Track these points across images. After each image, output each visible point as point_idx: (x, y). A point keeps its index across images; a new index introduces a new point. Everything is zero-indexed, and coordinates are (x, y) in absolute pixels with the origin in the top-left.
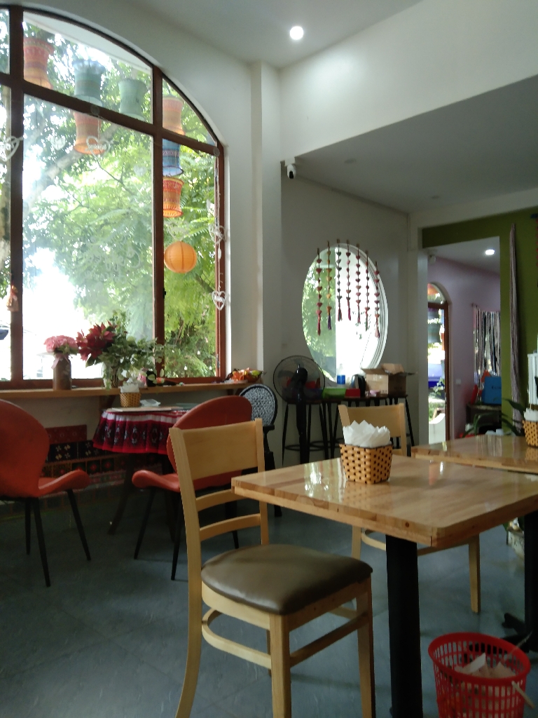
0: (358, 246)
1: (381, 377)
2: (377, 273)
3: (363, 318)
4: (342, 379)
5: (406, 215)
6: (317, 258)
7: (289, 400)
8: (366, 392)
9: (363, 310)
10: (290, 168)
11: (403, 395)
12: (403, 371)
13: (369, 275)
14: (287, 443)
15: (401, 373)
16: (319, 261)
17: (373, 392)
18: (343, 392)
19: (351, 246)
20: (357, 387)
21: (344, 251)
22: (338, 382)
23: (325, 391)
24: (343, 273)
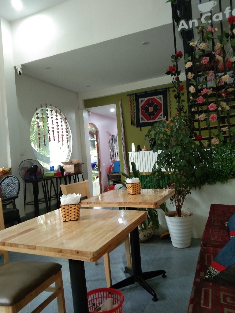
0: (56, 107)
1: (70, 166)
2: (66, 119)
3: (61, 139)
4: (52, 169)
5: (77, 94)
6: (36, 112)
7: (26, 181)
8: (64, 173)
9: (60, 136)
10: (19, 70)
11: (81, 173)
13: (62, 120)
14: (27, 201)
15: (79, 163)
16: (37, 114)
18: (53, 174)
19: (52, 107)
20: (60, 171)
21: (49, 109)
22: (51, 170)
23: (44, 175)
24: (50, 119)
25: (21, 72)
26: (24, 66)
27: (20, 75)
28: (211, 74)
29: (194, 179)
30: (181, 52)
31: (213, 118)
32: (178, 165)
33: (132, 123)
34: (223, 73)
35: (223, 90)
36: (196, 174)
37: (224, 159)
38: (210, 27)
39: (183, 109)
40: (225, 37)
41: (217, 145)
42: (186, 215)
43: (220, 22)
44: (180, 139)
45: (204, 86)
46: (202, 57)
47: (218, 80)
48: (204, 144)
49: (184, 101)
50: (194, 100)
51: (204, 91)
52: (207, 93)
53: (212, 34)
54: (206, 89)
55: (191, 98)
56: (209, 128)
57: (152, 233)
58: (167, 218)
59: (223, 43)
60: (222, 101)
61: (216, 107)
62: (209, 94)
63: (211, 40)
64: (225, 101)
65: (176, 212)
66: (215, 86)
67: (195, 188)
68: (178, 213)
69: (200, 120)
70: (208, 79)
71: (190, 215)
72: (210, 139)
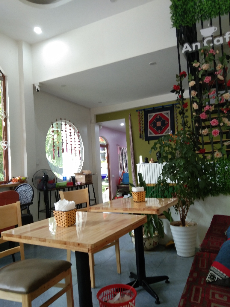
0: (70, 121)
1: (82, 176)
2: (79, 132)
3: (73, 151)
4: (65, 179)
5: (90, 109)
6: (52, 126)
7: (40, 190)
8: (76, 183)
9: (73, 148)
11: (91, 183)
12: (91, 173)
13: (75, 133)
14: (40, 209)
15: (90, 174)
16: (53, 127)
17: (79, 183)
18: (66, 184)
19: (66, 121)
20: (72, 181)
21: (63, 123)
22: (63, 180)
23: (57, 184)
24: (64, 132)
25: (39, 89)
26: (42, 84)
27: (38, 92)
28: (212, 92)
29: (198, 190)
30: (185, 72)
31: (215, 133)
32: (181, 176)
33: (140, 137)
34: (224, 91)
35: (225, 107)
36: (200, 186)
37: (226, 172)
38: (211, 50)
39: (187, 125)
40: (225, 59)
41: (220, 158)
42: (190, 225)
43: (221, 45)
44: (184, 152)
45: (207, 103)
46: (205, 77)
47: (220, 98)
48: (207, 157)
49: (187, 117)
50: (198, 116)
51: (207, 108)
52: (209, 110)
53: (214, 56)
54: (208, 106)
55: (194, 114)
56: (212, 143)
57: (158, 242)
58: (172, 227)
59: (223, 64)
60: (224, 117)
61: (218, 123)
62: (211, 111)
63: (213, 61)
64: (227, 117)
65: (181, 222)
66: (217, 103)
67: (198, 199)
68: (183, 223)
69: (203, 135)
70: (210, 96)
71: (194, 225)
72: (212, 153)
